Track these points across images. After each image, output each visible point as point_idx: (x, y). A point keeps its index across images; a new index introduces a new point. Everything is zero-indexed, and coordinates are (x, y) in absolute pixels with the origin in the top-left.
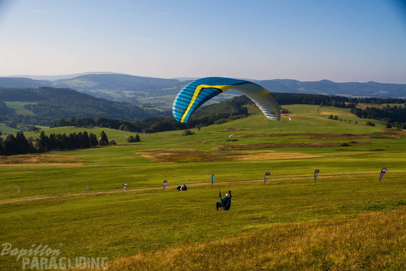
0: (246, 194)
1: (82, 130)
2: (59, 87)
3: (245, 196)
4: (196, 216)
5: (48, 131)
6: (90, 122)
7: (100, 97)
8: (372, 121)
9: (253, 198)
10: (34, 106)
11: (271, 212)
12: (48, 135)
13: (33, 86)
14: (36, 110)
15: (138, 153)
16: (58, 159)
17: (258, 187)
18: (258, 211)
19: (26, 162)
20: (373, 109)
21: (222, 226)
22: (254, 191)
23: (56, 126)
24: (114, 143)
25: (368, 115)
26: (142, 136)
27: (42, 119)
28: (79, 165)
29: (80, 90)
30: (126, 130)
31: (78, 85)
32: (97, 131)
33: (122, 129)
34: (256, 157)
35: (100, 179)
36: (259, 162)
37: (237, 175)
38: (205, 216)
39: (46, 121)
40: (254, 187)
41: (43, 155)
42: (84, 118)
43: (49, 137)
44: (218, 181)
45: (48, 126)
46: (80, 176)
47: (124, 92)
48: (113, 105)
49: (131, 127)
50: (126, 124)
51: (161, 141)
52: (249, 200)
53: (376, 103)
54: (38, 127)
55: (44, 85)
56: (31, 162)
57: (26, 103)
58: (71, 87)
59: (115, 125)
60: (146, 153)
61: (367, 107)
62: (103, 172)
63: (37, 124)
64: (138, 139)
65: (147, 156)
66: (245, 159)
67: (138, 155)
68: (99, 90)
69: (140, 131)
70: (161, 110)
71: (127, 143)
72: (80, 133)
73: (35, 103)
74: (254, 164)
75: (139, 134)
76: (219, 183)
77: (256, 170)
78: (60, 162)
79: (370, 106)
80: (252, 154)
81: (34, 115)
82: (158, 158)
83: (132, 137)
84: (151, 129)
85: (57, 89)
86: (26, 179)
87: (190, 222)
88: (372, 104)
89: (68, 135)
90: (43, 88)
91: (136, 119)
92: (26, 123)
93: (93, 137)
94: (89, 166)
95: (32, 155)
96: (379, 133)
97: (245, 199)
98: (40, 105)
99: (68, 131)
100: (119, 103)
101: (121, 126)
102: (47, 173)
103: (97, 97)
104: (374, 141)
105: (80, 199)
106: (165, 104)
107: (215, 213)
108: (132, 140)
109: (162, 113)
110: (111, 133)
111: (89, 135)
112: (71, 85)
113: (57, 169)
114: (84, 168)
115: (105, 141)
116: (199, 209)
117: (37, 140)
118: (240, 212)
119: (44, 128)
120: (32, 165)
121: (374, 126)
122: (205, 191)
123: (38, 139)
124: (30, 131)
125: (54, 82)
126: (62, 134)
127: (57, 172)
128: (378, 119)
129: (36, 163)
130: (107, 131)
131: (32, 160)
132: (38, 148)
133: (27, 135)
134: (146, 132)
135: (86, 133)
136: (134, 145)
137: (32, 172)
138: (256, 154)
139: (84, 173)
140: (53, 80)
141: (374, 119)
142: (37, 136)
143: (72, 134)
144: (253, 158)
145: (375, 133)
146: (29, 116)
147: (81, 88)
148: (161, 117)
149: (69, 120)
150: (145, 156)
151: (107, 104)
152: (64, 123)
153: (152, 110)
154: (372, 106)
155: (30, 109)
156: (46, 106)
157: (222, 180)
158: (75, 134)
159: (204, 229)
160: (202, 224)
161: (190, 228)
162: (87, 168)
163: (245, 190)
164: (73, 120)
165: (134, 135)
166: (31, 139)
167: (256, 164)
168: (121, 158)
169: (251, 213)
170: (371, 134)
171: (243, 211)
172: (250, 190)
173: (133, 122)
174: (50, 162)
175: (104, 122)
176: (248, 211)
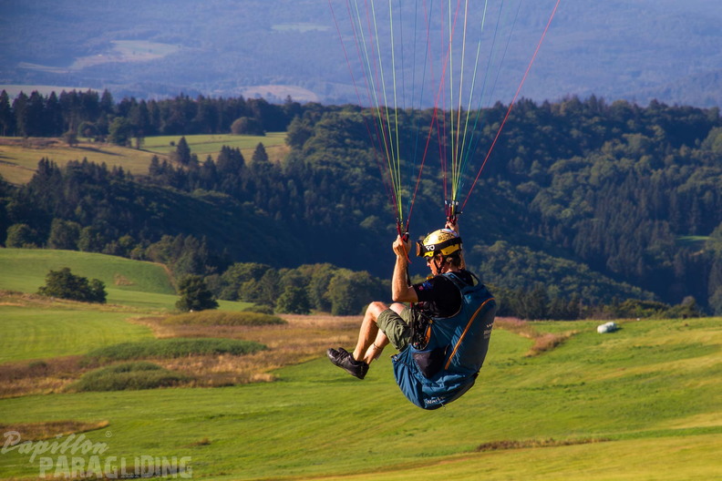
8: (81, 262)
20: (85, 175)
25: (56, 225)
53: (100, 133)
61: (45, 164)
79: (63, 155)
88: (72, 141)
96: (137, 352)
104: (101, 406)
121: (97, 296)
128: (121, 252)
141: (94, 247)
145: (112, 354)
154: (78, 156)
170: (81, 364)
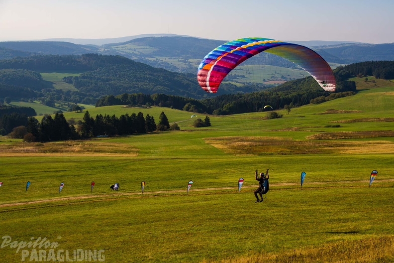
0: (343, 198)
2: (108, 54)
3: (340, 202)
4: (275, 223)
5: (94, 111)
6: (146, 100)
7: (159, 67)
9: (351, 205)
10: (76, 78)
11: (368, 222)
12: (93, 116)
13: (75, 53)
14: (78, 84)
15: (207, 142)
16: (106, 148)
17: (360, 190)
18: (354, 220)
19: (67, 151)
21: (305, 236)
22: (354, 195)
23: (103, 105)
24: (177, 128)
26: (213, 119)
27: (86, 95)
28: (132, 156)
29: (134, 58)
30: (192, 111)
31: (131, 52)
32: (155, 112)
33: (188, 110)
34: (365, 150)
35: (159, 175)
36: (368, 156)
37: (337, 173)
38: (287, 225)
39: (91, 98)
40: (355, 190)
41: (87, 142)
42: (139, 96)
43: (95, 118)
44: (310, 181)
45: (93, 104)
46: (133, 170)
47: (190, 60)
48: (176, 78)
49: (199, 107)
50: (193, 102)
51: (238, 125)
52: (345, 207)
54: (80, 105)
55: (89, 51)
56: (73, 151)
57: (67, 75)
58: (122, 54)
59: (178, 104)
60: (218, 142)
62: (162, 166)
63: (80, 102)
64: (207, 123)
65: (218, 146)
66: (350, 152)
67: (208, 144)
68: (159, 58)
69: (211, 113)
70: (238, 85)
71: (193, 128)
72: (134, 115)
73: (78, 75)
74: (361, 159)
75: (209, 116)
76: (311, 183)
77: (363, 168)
78: (108, 152)
80: (359, 145)
81: (76, 90)
82: (234, 148)
83: (200, 120)
84: (224, 109)
85: (105, 56)
86: (67, 173)
87: (267, 231)
89: (118, 116)
90: (88, 55)
91: (205, 96)
92: (66, 100)
93: (150, 119)
94: (146, 157)
95: (74, 142)
97: (341, 205)
98: (84, 77)
99: (118, 111)
100: (184, 75)
101: (186, 105)
102: (92, 166)
103: (156, 66)
105: (134, 199)
106: (243, 76)
107: (299, 221)
108: (200, 124)
109: (240, 89)
110: (173, 115)
111: (145, 116)
112: (123, 51)
113: (105, 161)
114: (139, 160)
115: (165, 125)
116: (281, 215)
117: (80, 122)
118: (330, 221)
119: (88, 107)
120: (74, 154)
122: (291, 193)
124: (71, 110)
125: (102, 47)
126: (111, 115)
127: (105, 164)
129: (79, 152)
130: (168, 111)
131: (74, 149)
132: (80, 133)
133: (68, 116)
134: (219, 114)
135: (141, 114)
136: (202, 131)
137: (75, 164)
138: (364, 145)
139: (139, 167)
140: (101, 45)
142: (80, 117)
143: (123, 116)
144: (360, 151)
146: (69, 92)
147: (136, 55)
148: (239, 94)
149: (119, 97)
150: (216, 146)
151: (169, 76)
152: (113, 101)
153: (226, 84)
155: (70, 82)
156: (91, 78)
157: (316, 179)
158: (127, 115)
159: (282, 238)
160: (280, 234)
161: (266, 237)
162: (142, 160)
163: (343, 194)
164: (125, 96)
165: (203, 117)
166: (72, 121)
167: (364, 159)
168: (185, 148)
169: (343, 222)
171: (335, 220)
172: (349, 194)
173: (201, 100)
174: (96, 151)
175: (164, 100)
176: (340, 220)
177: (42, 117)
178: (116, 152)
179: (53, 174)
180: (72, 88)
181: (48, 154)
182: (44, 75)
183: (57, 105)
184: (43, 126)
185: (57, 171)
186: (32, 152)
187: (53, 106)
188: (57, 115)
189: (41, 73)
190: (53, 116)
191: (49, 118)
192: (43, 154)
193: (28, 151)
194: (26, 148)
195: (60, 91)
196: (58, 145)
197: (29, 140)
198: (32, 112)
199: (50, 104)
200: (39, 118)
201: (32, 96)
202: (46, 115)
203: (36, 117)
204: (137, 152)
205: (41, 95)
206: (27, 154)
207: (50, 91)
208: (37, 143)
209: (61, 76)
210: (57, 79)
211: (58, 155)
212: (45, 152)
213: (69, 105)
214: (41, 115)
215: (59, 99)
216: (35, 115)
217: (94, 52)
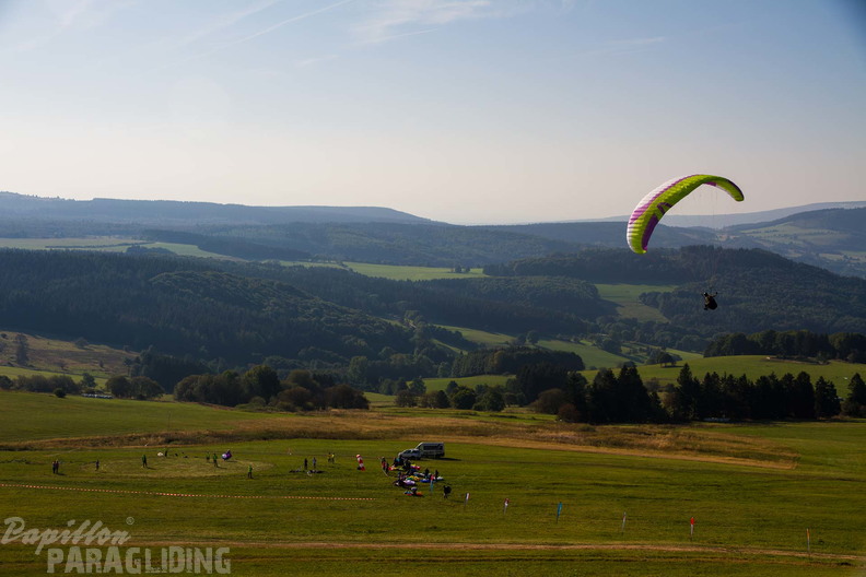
1: (794, 368)
2: (735, 246)
5: (700, 365)
7: (851, 274)
10: (667, 295)
12: (699, 375)
13: (667, 245)
14: (670, 308)
16: (725, 446)
19: (640, 446)
23: (720, 353)
27: (684, 332)
28: (783, 467)
29: (792, 255)
31: (787, 241)
32: (838, 374)
35: (849, 517)
39: (696, 338)
41: (684, 430)
42: (801, 336)
43: (701, 381)
45: (699, 350)
46: (785, 500)
54: (672, 352)
55: (695, 239)
56: (654, 447)
57: (647, 289)
58: (767, 246)
62: (856, 496)
63: (671, 346)
68: (850, 254)
72: (789, 377)
73: (670, 289)
78: (728, 454)
81: (665, 320)
85: (730, 251)
86: (640, 492)
89: (753, 378)
90: (693, 249)
92: (643, 340)
93: (827, 390)
94: (815, 473)
95: (656, 429)
98: (682, 294)
99: (753, 368)
103: (843, 273)
105: (788, 567)
111: (813, 382)
112: (769, 241)
113: (721, 473)
114: (798, 478)
115: (861, 404)
117: (671, 387)
119: (688, 357)
120: (656, 454)
123: (672, 385)
124: (653, 362)
125: (722, 232)
126: (737, 375)
127: (721, 480)
129: (667, 449)
131: (655, 442)
132: (670, 411)
133: (647, 373)
135: (804, 376)
137: (657, 474)
139: (799, 493)
140: (720, 227)
142: (671, 376)
143: (763, 378)
146: (651, 323)
147: (797, 248)
149: (756, 337)
152: (741, 346)
155: (654, 304)
158: (773, 377)
162: (806, 478)
164: (770, 337)
166: (655, 386)
174: (702, 451)
175: (860, 349)
177: (596, 372)
178: (746, 456)
179: (612, 491)
180: (656, 315)
181: (603, 449)
182: (604, 289)
183: (625, 350)
184: (597, 392)
185: (619, 486)
186: (573, 442)
187: (617, 352)
188: (624, 369)
189: (598, 286)
190: (617, 373)
191: (609, 374)
192: (593, 449)
193: (564, 441)
194: (561, 434)
195: (632, 322)
196: (624, 431)
197: (569, 418)
198: (576, 362)
199: (612, 347)
200: (589, 375)
201: (577, 331)
202: (603, 370)
203: (584, 373)
204: (795, 459)
205: (596, 329)
206: (562, 446)
207: (613, 321)
208: (582, 425)
209: (637, 290)
210: (627, 297)
211: (624, 452)
212: (597, 444)
213: (648, 352)
214: (593, 368)
215: (630, 337)
216: (582, 368)
217: (707, 242)
